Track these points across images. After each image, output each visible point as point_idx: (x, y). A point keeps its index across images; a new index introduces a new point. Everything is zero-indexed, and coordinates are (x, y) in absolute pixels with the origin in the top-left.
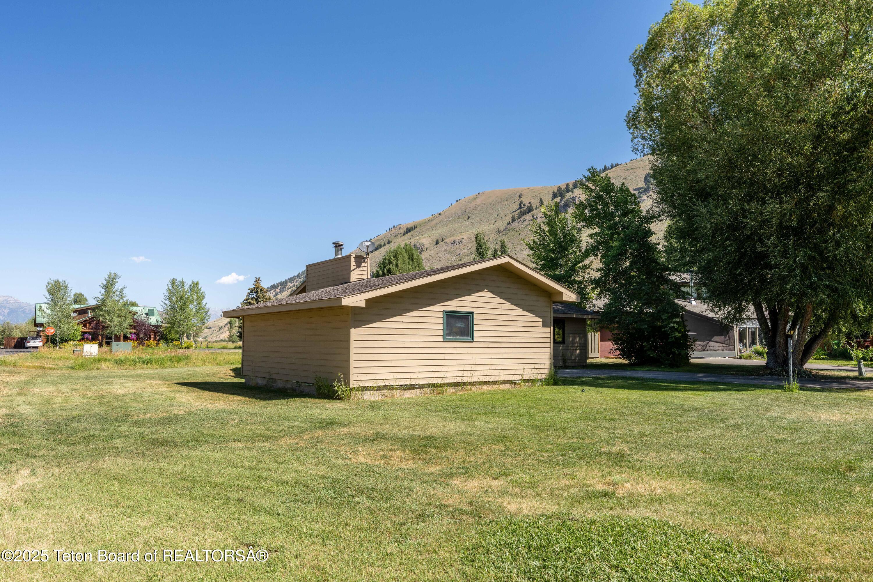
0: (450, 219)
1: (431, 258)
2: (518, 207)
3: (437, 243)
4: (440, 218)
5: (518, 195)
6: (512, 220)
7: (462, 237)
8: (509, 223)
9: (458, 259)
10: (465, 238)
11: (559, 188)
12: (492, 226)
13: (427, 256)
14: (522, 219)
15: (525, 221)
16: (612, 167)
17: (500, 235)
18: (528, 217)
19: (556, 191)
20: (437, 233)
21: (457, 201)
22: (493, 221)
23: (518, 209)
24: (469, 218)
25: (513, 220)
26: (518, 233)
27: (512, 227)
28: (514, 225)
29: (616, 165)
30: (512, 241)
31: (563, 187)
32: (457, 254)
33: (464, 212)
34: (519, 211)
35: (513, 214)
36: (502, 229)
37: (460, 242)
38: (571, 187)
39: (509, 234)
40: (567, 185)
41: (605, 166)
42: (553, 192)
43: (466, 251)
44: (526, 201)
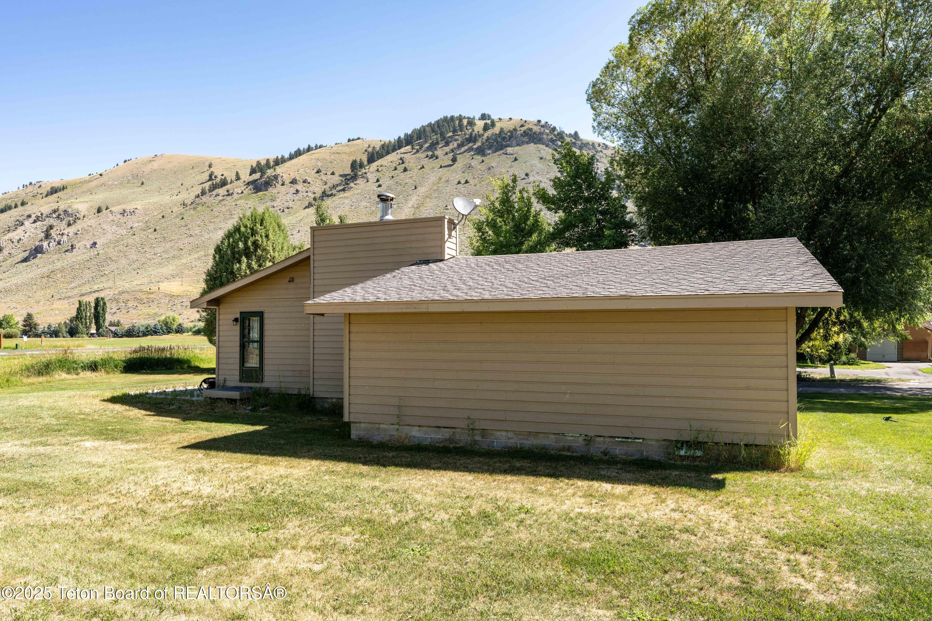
0: (116, 183)
1: (90, 228)
2: (208, 178)
3: (99, 210)
4: (102, 180)
5: (207, 164)
6: (202, 193)
7: (135, 207)
8: (198, 196)
9: (130, 234)
10: (139, 208)
11: (259, 163)
12: (175, 197)
13: (86, 226)
14: (214, 193)
15: (217, 195)
16: (316, 148)
17: (187, 208)
18: (222, 191)
19: (254, 166)
20: (99, 198)
21: (125, 161)
22: (176, 192)
23: (209, 180)
24: (142, 184)
25: (203, 193)
26: (210, 209)
27: (201, 201)
28: (204, 199)
29: (321, 147)
30: (203, 218)
31: (263, 163)
32: (129, 227)
33: (136, 176)
34: (210, 183)
35: (204, 185)
36: (188, 202)
37: (133, 213)
38: (272, 164)
39: (198, 209)
40: (268, 160)
41: (309, 146)
42: (252, 166)
43: (141, 224)
44: (218, 172)
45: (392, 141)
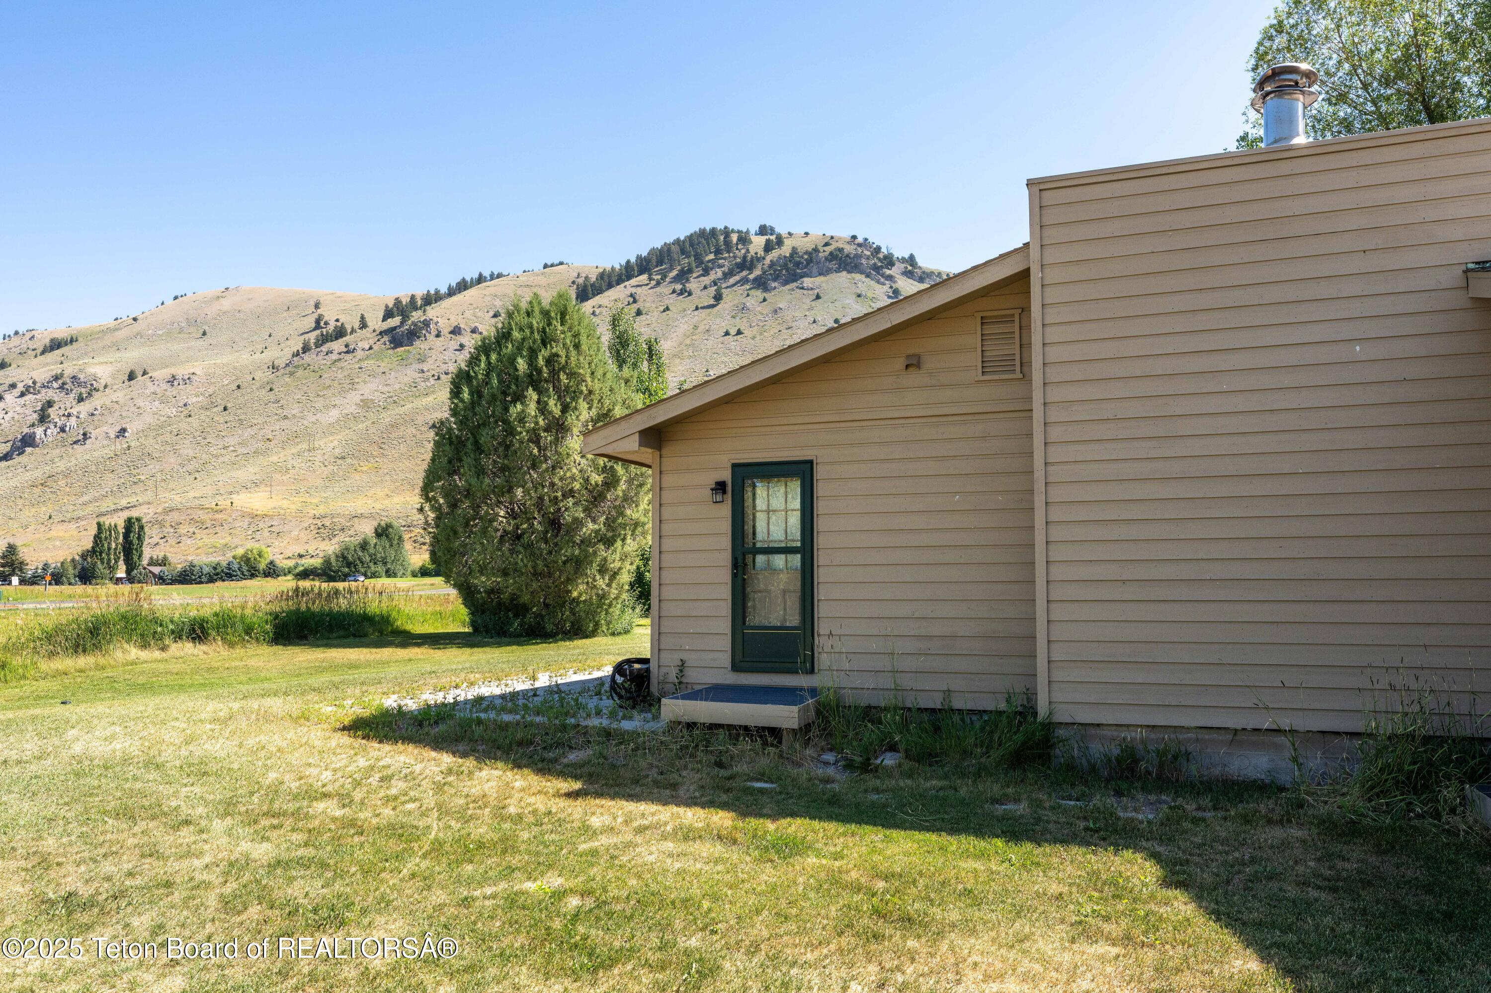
0: (160, 332)
1: (116, 406)
2: (313, 325)
3: (131, 377)
4: (136, 327)
5: (313, 303)
6: (303, 348)
7: (192, 371)
8: (297, 354)
9: (182, 415)
10: (198, 373)
11: (398, 301)
12: (258, 356)
13: (108, 403)
14: (325, 348)
15: (329, 352)
16: (492, 277)
17: (278, 373)
18: (337, 346)
19: (391, 306)
20: (132, 357)
21: (176, 298)
22: (260, 347)
23: (314, 329)
24: (204, 334)
25: (306, 349)
26: (318, 375)
27: (302, 362)
28: (307, 358)
29: (499, 276)
30: (305, 388)
31: (405, 301)
32: (181, 404)
33: (192, 322)
34: (318, 332)
35: (306, 336)
36: (281, 363)
37: (188, 380)
38: (419, 303)
39: (297, 375)
40: (413, 297)
41: (480, 275)
42: (387, 306)
43: (201, 399)
44: (330, 316)
45: (617, 267)
